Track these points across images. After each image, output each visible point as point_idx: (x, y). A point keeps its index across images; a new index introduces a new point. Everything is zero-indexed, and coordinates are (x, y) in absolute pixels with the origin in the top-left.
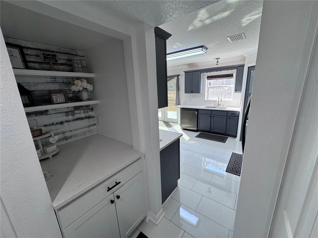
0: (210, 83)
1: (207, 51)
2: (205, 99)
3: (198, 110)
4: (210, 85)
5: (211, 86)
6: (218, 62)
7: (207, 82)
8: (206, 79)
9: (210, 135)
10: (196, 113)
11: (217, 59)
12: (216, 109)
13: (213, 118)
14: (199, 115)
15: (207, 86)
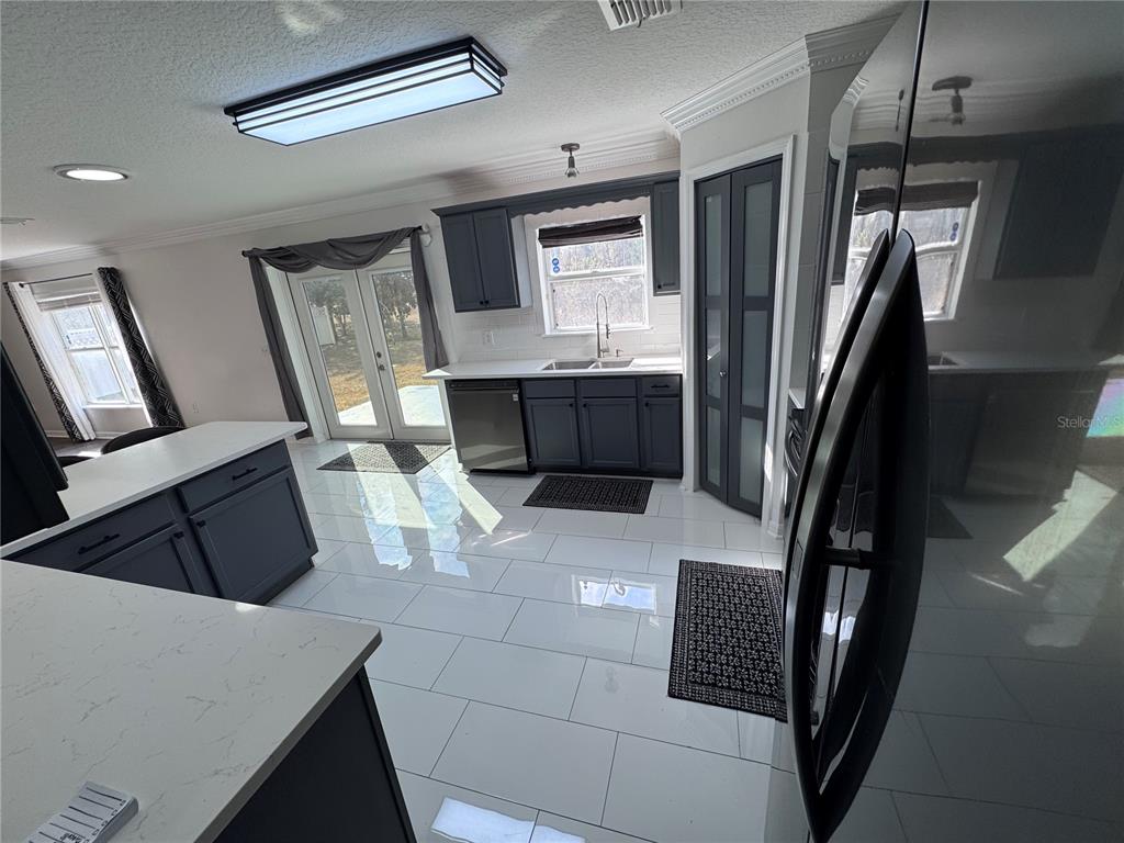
0: (556, 262)
1: (502, 85)
2: (548, 333)
3: (518, 383)
4: (557, 269)
5: (560, 274)
6: (572, 163)
7: (543, 255)
8: (539, 246)
9: (586, 480)
10: (516, 397)
11: (569, 148)
12: (590, 370)
13: (583, 411)
14: (528, 403)
15: (547, 275)
